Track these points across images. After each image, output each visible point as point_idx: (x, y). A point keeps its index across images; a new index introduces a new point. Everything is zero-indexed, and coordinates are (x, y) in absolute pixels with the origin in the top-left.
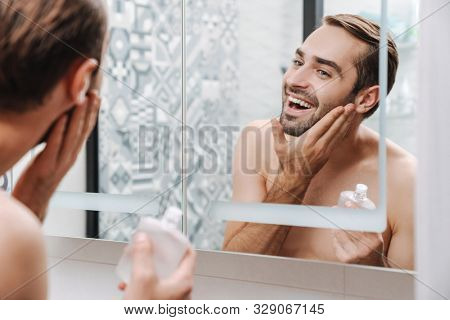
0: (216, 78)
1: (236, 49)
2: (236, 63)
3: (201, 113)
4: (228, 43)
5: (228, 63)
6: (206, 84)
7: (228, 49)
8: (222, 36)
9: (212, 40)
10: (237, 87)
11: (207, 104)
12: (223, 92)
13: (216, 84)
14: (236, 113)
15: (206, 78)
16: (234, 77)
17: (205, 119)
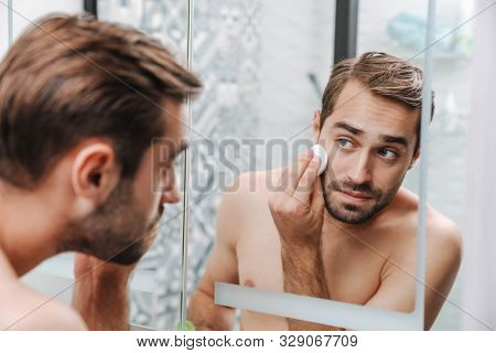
0: (234, 81)
1: (258, 48)
2: (258, 63)
3: (216, 121)
4: (249, 40)
5: (248, 63)
6: (223, 87)
7: (249, 46)
8: (243, 32)
9: (231, 38)
10: (259, 91)
11: (223, 111)
12: (241, 97)
13: (234, 88)
14: (256, 121)
15: (223, 80)
16: (255, 79)
17: (220, 128)
